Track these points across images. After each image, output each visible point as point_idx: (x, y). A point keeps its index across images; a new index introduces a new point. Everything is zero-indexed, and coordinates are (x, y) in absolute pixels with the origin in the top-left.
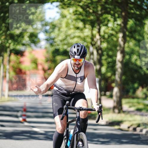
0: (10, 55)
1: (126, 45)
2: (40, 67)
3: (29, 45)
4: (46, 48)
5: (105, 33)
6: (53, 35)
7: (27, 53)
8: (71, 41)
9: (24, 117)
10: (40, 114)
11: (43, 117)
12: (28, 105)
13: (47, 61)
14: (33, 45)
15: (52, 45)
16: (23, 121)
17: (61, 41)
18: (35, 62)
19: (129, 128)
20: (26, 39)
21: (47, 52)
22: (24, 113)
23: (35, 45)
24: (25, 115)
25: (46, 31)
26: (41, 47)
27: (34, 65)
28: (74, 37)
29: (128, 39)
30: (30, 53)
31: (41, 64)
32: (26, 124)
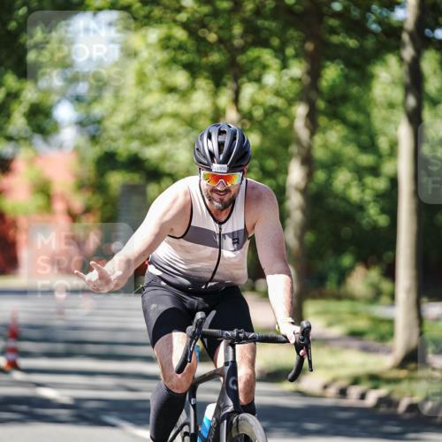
1: (318, 139)
2: (59, 206)
3: (27, 140)
4: (77, 149)
5: (254, 103)
6: (98, 110)
7: (20, 165)
9: (11, 356)
10: (60, 347)
11: (68, 355)
12: (23, 318)
13: (81, 186)
14: (38, 139)
15: (94, 139)
16: (8, 369)
17: (124, 127)
18: (44, 190)
19: (325, 387)
20: (18, 122)
21: (82, 160)
22: (12, 344)
23: (46, 141)
24: (14, 350)
25: (78, 99)
26: (61, 146)
27: (40, 201)
28: (160, 117)
29: (323, 121)
30: (31, 162)
31: (63, 197)
32: (17, 376)
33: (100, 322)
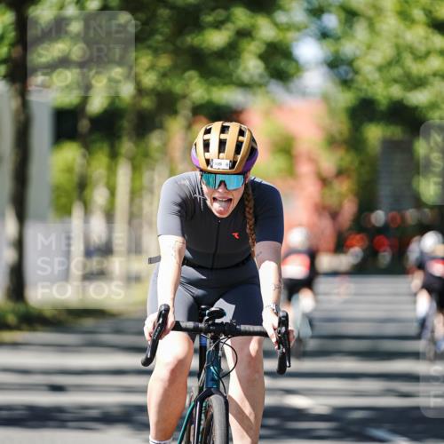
0: (189, 127)
3: (262, 86)
6: (348, 48)
8: (417, 69)
13: (332, 142)
14: (275, 88)
15: (346, 83)
17: (380, 69)
18: (285, 149)
20: (251, 65)
21: (332, 112)
25: (324, 35)
28: (428, 54)
33: (361, 311)
